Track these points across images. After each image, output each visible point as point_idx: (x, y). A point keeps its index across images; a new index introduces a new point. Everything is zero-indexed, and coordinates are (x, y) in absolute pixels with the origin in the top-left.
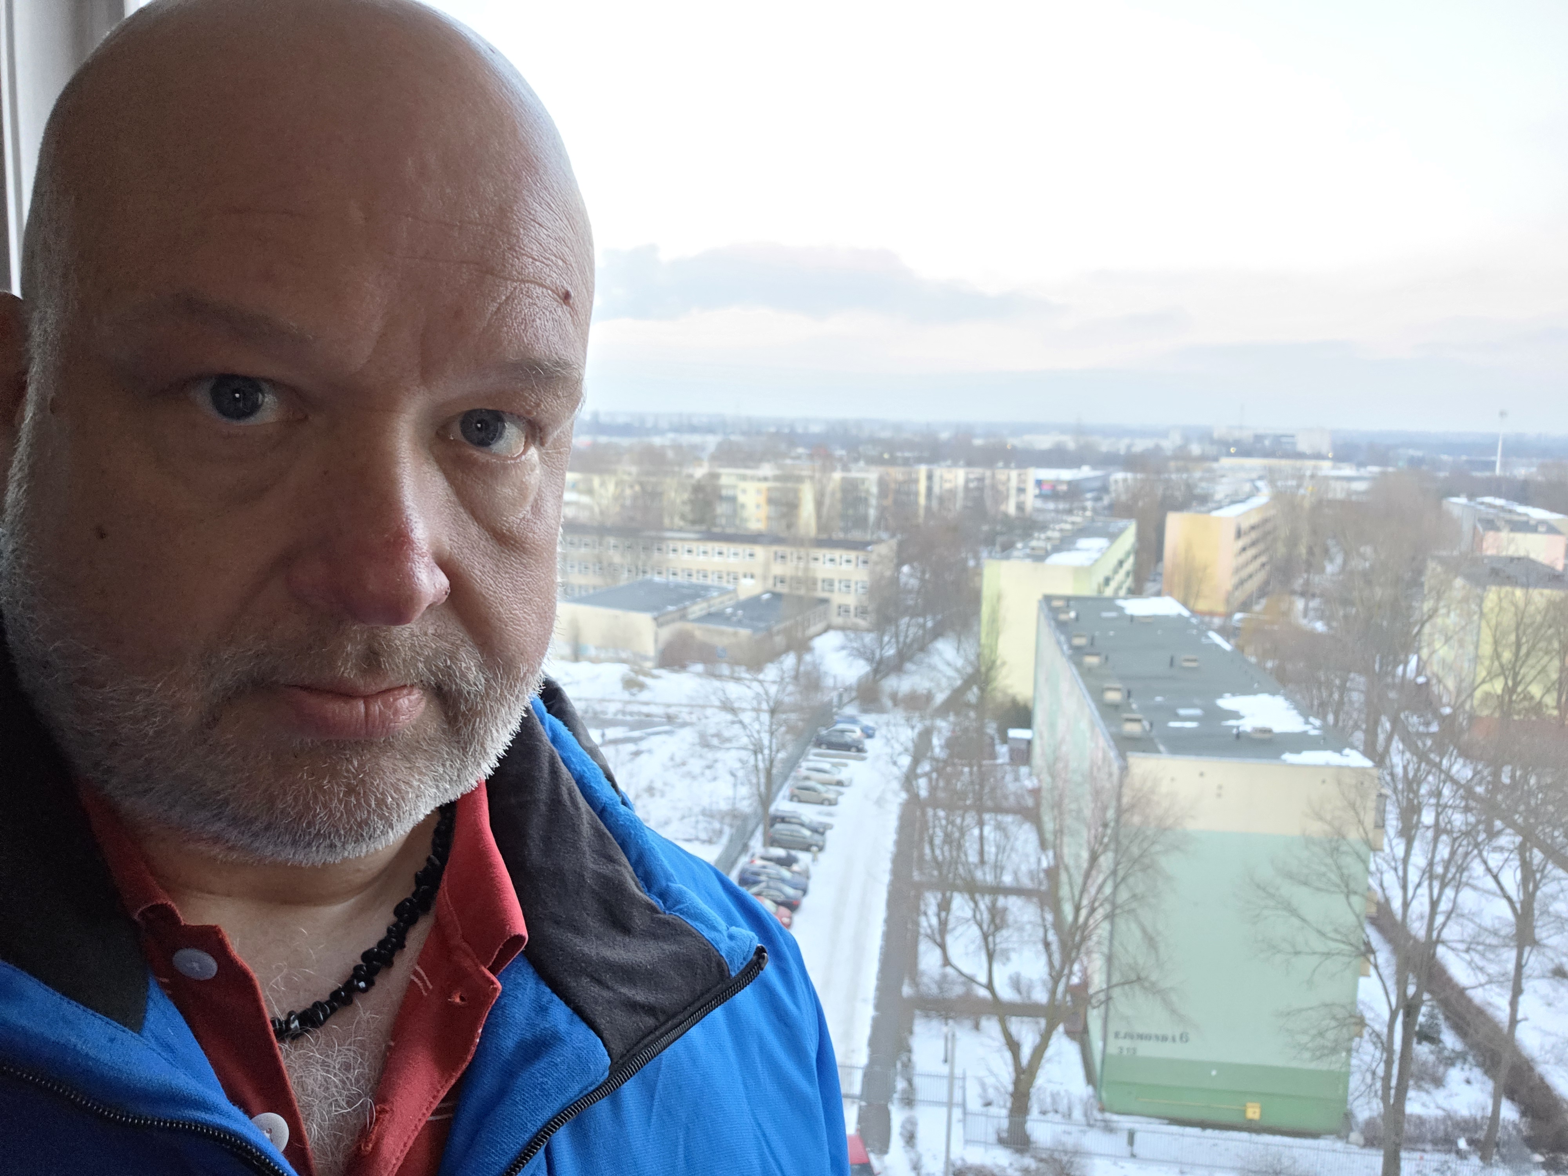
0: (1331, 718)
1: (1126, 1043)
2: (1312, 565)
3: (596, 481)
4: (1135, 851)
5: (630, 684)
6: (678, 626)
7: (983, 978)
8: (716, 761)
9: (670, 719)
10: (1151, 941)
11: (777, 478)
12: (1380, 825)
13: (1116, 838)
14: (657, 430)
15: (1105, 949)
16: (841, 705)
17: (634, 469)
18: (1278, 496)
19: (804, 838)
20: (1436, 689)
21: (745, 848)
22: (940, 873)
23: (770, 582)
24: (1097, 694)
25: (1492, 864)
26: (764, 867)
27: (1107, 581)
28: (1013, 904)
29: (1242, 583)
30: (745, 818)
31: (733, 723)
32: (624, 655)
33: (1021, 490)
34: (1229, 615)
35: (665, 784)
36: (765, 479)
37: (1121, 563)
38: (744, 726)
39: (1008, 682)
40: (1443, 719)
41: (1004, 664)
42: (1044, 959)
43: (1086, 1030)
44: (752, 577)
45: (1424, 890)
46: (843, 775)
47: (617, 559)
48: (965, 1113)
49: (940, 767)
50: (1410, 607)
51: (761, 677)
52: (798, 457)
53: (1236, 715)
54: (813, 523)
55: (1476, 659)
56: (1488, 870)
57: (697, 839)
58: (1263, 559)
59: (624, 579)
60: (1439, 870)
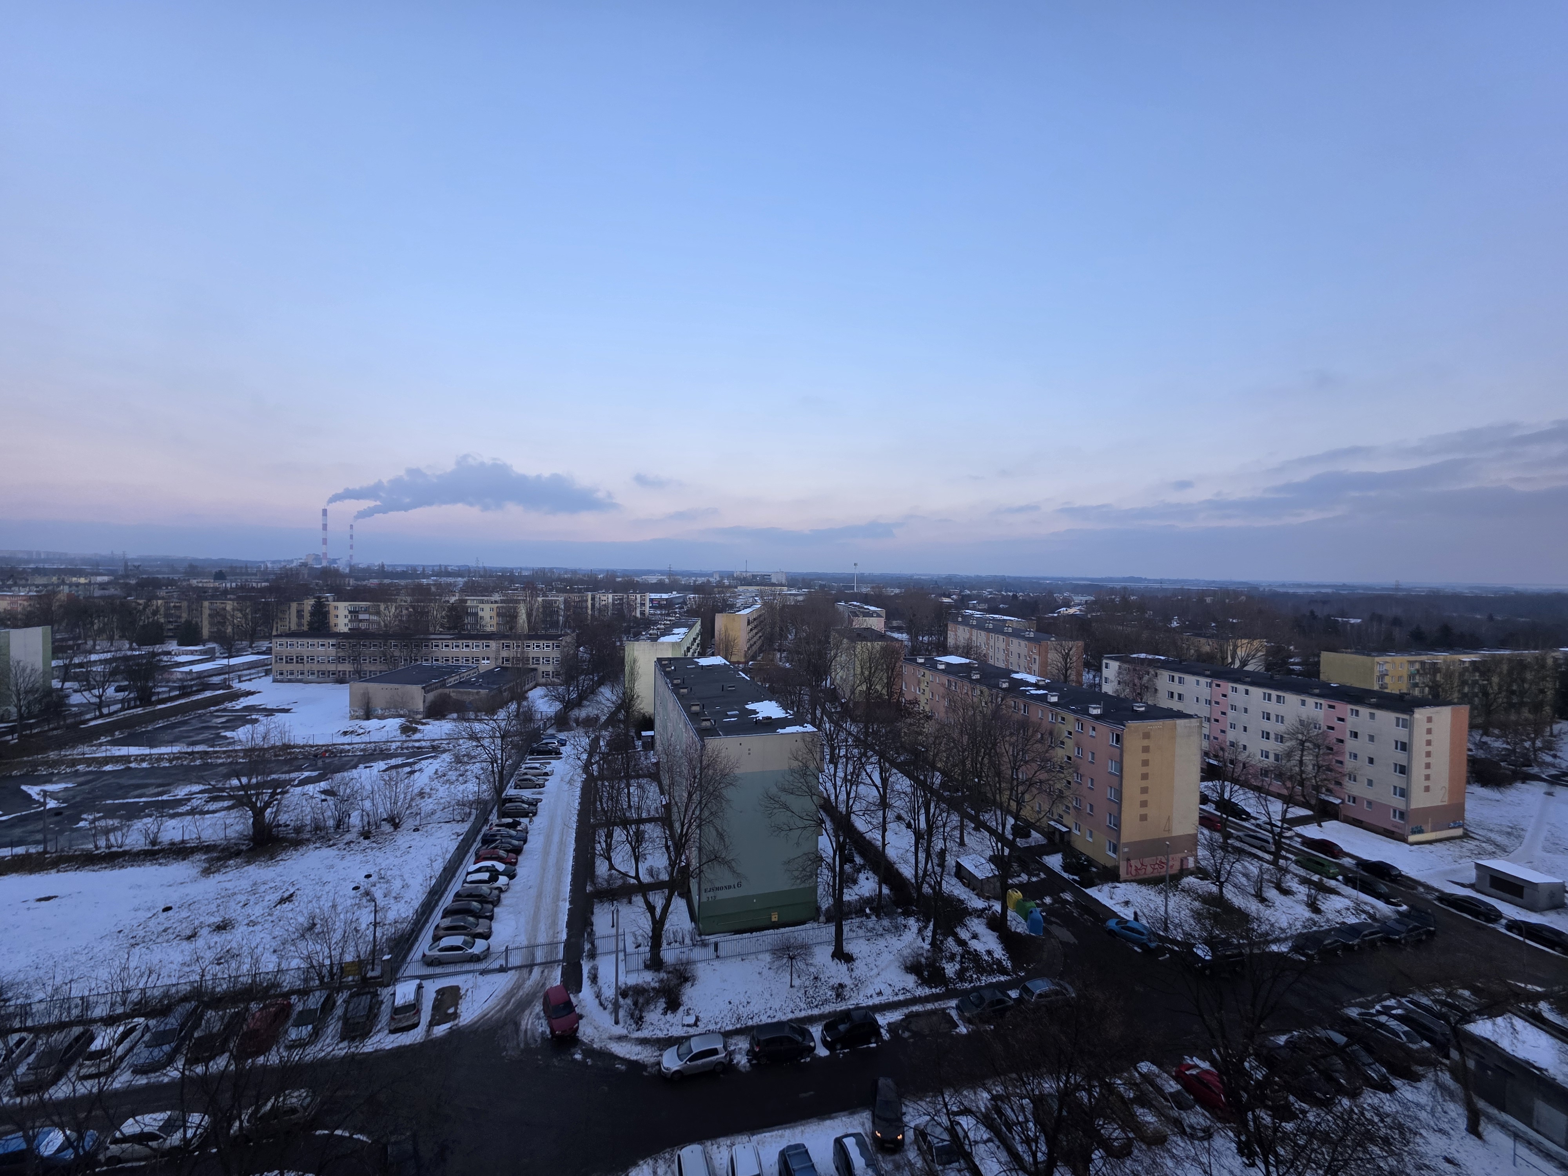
0: (795, 709)
1: (711, 894)
2: (783, 636)
3: (382, 607)
4: (711, 788)
5: (405, 730)
6: (440, 691)
7: (633, 874)
8: (467, 771)
9: (434, 748)
10: (721, 836)
11: (502, 601)
12: (822, 759)
13: (700, 784)
14: (424, 575)
15: (698, 845)
16: (545, 729)
17: (409, 599)
18: (765, 604)
19: (524, 809)
20: (840, 691)
21: (486, 821)
22: (607, 818)
23: (501, 661)
24: (687, 708)
25: (868, 771)
26: (499, 830)
27: (689, 649)
28: (648, 828)
29: (751, 646)
30: (486, 803)
31: (477, 746)
32: (402, 712)
33: (643, 605)
34: (747, 663)
35: (431, 789)
36: (496, 602)
37: (695, 639)
38: (485, 748)
39: (641, 706)
40: (842, 704)
41: (638, 696)
42: (666, 856)
43: (689, 891)
44: (488, 659)
45: (843, 789)
46: (548, 769)
47: (397, 653)
48: (625, 955)
49: (604, 757)
50: (826, 654)
51: (495, 717)
52: (517, 590)
53: (755, 712)
54: (526, 625)
55: (855, 675)
56: (867, 773)
57: (454, 820)
58: (760, 634)
59: (402, 665)
60: (849, 777)
